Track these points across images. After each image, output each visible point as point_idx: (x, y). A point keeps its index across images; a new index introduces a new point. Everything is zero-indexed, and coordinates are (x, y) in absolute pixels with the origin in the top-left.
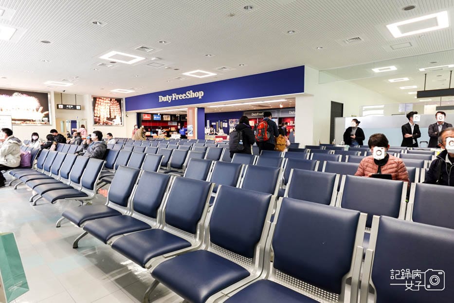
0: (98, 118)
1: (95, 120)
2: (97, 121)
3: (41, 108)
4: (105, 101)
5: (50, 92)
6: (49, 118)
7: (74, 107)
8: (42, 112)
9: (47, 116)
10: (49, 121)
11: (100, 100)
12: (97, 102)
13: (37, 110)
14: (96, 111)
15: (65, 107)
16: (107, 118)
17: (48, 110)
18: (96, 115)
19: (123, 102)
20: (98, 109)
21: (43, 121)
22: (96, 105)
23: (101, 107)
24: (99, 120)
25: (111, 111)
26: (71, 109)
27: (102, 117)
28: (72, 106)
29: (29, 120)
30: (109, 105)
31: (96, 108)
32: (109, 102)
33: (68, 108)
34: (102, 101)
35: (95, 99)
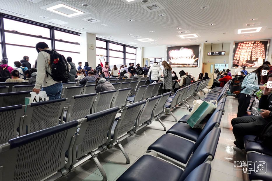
0: (237, 61)
1: (234, 62)
2: (236, 63)
3: (194, 56)
4: (247, 45)
5: (201, 44)
6: (198, 63)
7: (220, 54)
8: (194, 59)
9: (197, 61)
10: (197, 65)
11: (242, 45)
12: (239, 47)
13: (192, 57)
14: (236, 55)
15: (213, 54)
16: (247, 61)
17: (198, 57)
18: (235, 59)
20: (239, 53)
21: (194, 65)
22: (237, 49)
23: (242, 51)
24: (238, 63)
25: (253, 54)
26: (217, 55)
27: (241, 60)
28: (218, 53)
29: (186, 64)
30: (251, 48)
31: (236, 52)
32: (252, 45)
33: (215, 55)
34: (244, 45)
35: (237, 44)
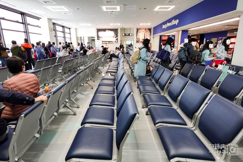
0: (138, 40)
1: (137, 40)
2: (138, 41)
3: (115, 36)
4: (142, 31)
5: (119, 28)
6: (118, 40)
7: (129, 35)
8: (115, 38)
9: (117, 39)
10: (118, 42)
11: (140, 30)
12: (139, 31)
13: (114, 37)
14: (138, 36)
15: (125, 35)
16: (143, 39)
17: (118, 37)
18: (137, 38)
19: (152, 30)
20: (139, 35)
21: (116, 42)
22: (138, 33)
23: (141, 34)
24: (139, 40)
25: (145, 35)
26: (128, 35)
27: (140, 39)
28: (128, 34)
29: (111, 42)
30: (144, 32)
31: (138, 34)
32: (144, 31)
33: (127, 35)
34: (141, 30)
35: (138, 30)
